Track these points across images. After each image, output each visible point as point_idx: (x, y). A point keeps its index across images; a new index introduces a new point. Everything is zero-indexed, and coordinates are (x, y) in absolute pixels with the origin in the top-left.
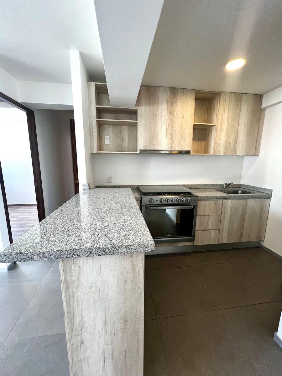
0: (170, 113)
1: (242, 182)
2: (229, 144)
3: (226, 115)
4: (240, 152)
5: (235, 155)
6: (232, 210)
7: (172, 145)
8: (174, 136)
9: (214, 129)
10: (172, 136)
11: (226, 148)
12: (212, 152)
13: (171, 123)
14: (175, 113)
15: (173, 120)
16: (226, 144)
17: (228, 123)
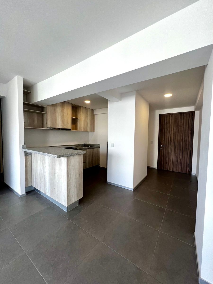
0: (62, 111)
1: (90, 143)
2: (85, 127)
3: (83, 115)
4: (89, 130)
5: (87, 132)
6: (89, 153)
7: (63, 126)
8: (64, 122)
9: (79, 121)
10: (63, 122)
11: (84, 129)
12: (79, 130)
13: (63, 116)
14: (64, 112)
15: (63, 115)
16: (84, 127)
17: (84, 119)
